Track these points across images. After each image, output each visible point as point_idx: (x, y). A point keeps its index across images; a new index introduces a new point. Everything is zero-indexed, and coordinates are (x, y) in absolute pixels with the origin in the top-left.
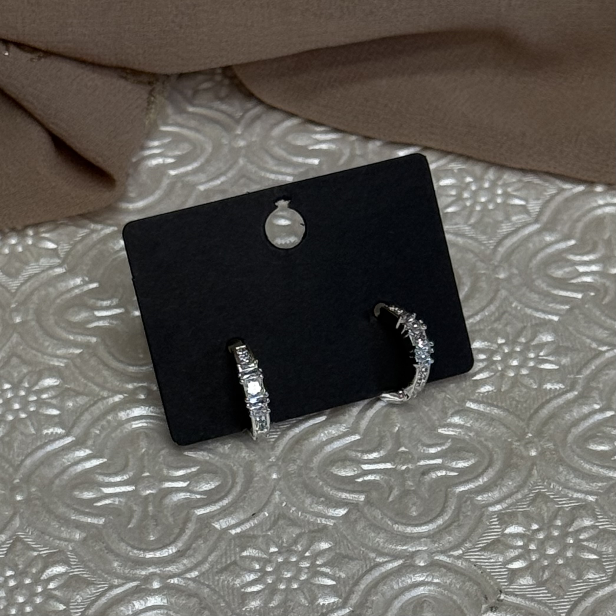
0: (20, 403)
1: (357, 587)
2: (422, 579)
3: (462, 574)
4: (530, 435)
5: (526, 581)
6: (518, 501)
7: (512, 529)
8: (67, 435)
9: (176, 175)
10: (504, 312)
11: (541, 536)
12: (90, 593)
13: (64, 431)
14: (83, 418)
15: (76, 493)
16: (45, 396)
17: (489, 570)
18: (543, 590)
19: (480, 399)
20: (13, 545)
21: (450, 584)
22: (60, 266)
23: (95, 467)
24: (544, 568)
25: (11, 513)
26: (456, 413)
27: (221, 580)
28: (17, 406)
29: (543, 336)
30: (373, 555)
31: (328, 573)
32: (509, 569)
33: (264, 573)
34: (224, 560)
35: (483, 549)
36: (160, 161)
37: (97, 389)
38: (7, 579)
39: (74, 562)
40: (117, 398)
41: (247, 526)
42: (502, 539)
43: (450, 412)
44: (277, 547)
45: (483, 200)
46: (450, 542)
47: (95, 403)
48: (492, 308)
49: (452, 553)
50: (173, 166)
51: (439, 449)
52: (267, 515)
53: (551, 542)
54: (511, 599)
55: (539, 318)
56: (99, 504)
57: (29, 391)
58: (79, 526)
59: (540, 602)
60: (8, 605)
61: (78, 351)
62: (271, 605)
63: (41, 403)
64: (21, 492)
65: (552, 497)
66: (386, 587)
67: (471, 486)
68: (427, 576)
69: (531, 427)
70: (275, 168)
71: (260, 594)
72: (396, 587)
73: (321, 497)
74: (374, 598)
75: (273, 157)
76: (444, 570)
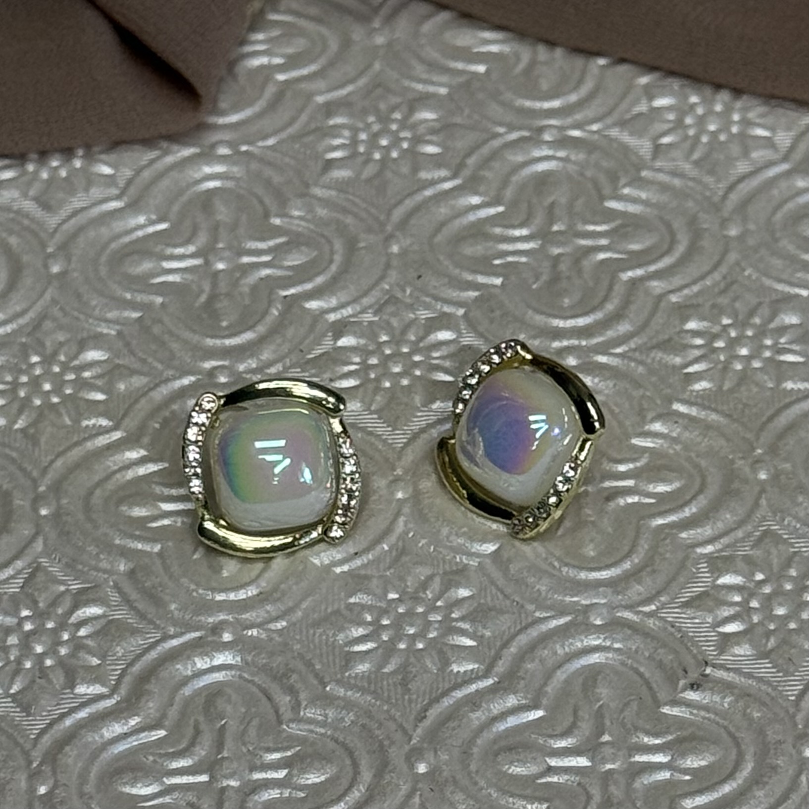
0: (52, 383)
1: (505, 650)
2: (597, 643)
3: (653, 638)
4: (760, 451)
5: (743, 650)
6: (737, 541)
7: (727, 579)
8: (115, 428)
9: (286, 81)
10: (732, 283)
11: (767, 590)
12: (134, 644)
13: (111, 423)
14: (138, 406)
15: (124, 508)
16: (87, 374)
17: (691, 634)
18: (766, 663)
19: (693, 399)
20: (32, 576)
21: (636, 651)
22: (118, 197)
23: (151, 473)
24: (768, 634)
25: (33, 531)
26: (658, 417)
27: (317, 635)
28: (47, 387)
29: (786, 314)
30: (531, 607)
31: (467, 630)
32: (720, 634)
33: (378, 628)
34: (323, 607)
35: (686, 605)
36: (264, 60)
37: (160, 367)
38: (22, 620)
39: (115, 601)
40: (186, 381)
41: (358, 562)
42: (712, 592)
43: (650, 416)
44: (397, 593)
45: (712, 128)
46: (640, 594)
47: (157, 385)
48: (717, 276)
49: (641, 609)
50: (281, 68)
51: (631, 466)
52: (386, 548)
53: (780, 599)
54: (721, 674)
55: (782, 292)
56: (154, 525)
57: (65, 367)
58: (125, 553)
59: (760, 680)
60: (22, 655)
61: (135, 315)
62: (386, 670)
63: (82, 384)
64: (48, 505)
65: (786, 536)
66: (546, 652)
67: (673, 518)
68: (605, 638)
69: (762, 440)
70: (424, 76)
71: (371, 655)
72: (560, 651)
73: (463, 527)
74: (529, 666)
75: (422, 60)
76: (629, 632)
